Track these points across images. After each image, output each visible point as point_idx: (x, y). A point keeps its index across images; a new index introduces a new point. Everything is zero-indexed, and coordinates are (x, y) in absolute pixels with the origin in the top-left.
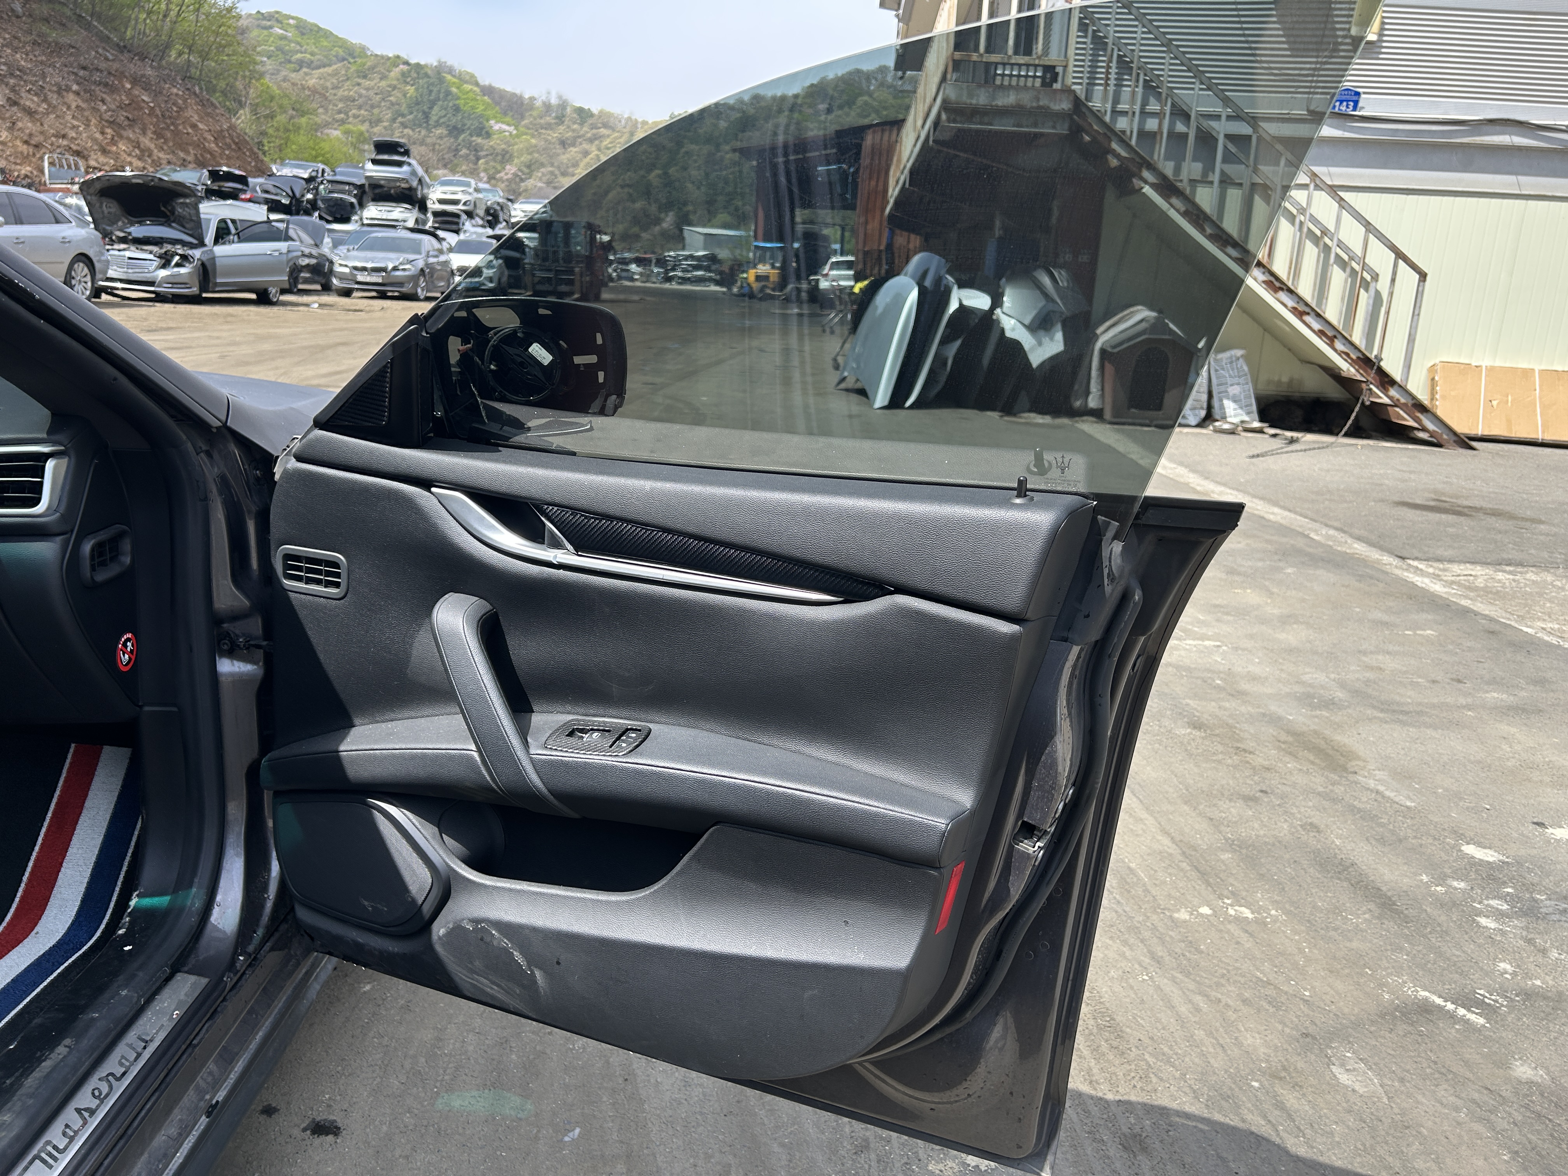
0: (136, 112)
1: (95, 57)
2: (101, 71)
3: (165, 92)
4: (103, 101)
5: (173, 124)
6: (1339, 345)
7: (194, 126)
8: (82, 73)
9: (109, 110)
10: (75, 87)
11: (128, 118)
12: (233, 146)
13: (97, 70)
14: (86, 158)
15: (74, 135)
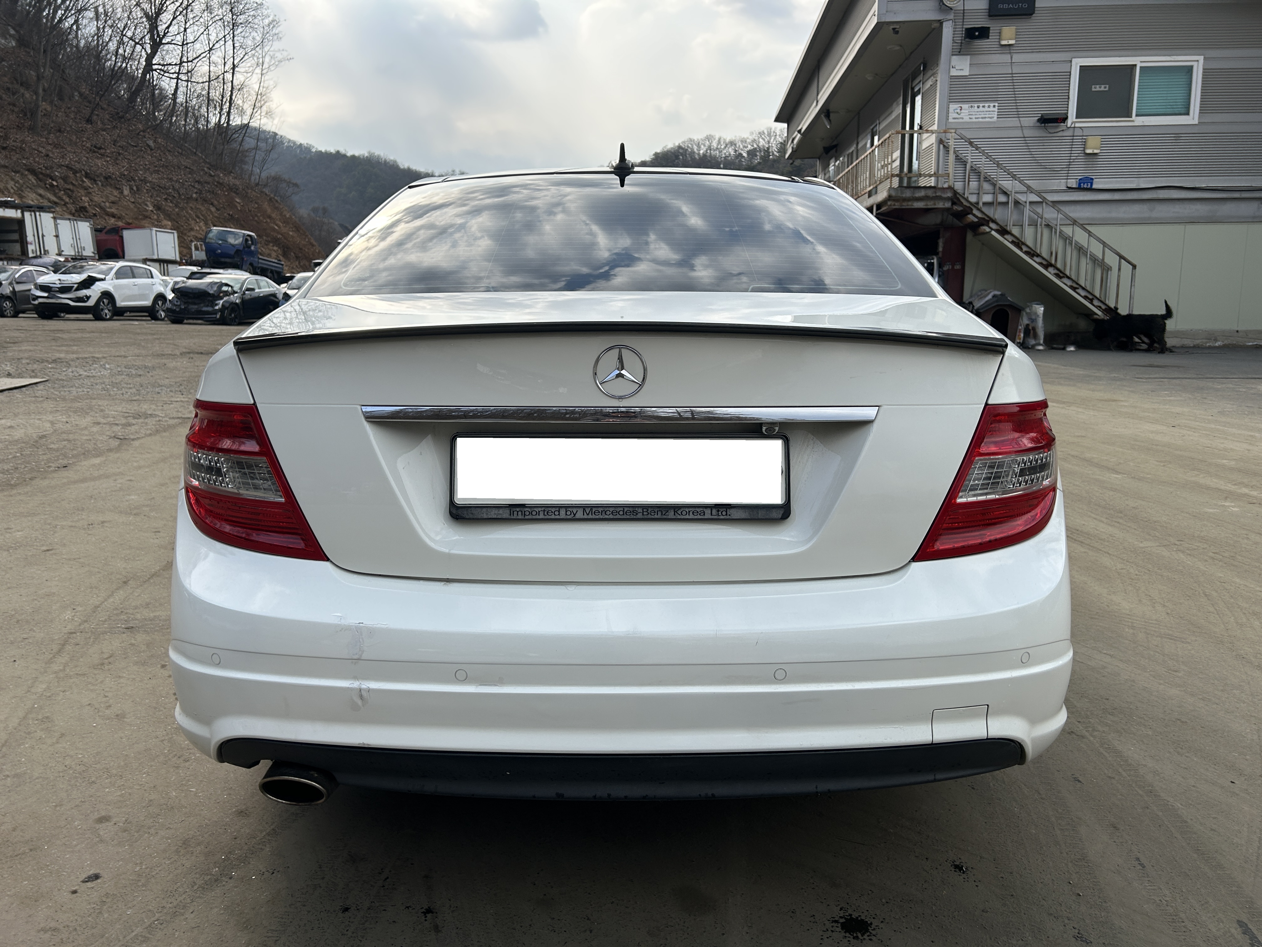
0: (233, 210)
2: (208, 183)
3: (249, 195)
5: (256, 216)
6: (1096, 302)
7: (269, 217)
8: (197, 186)
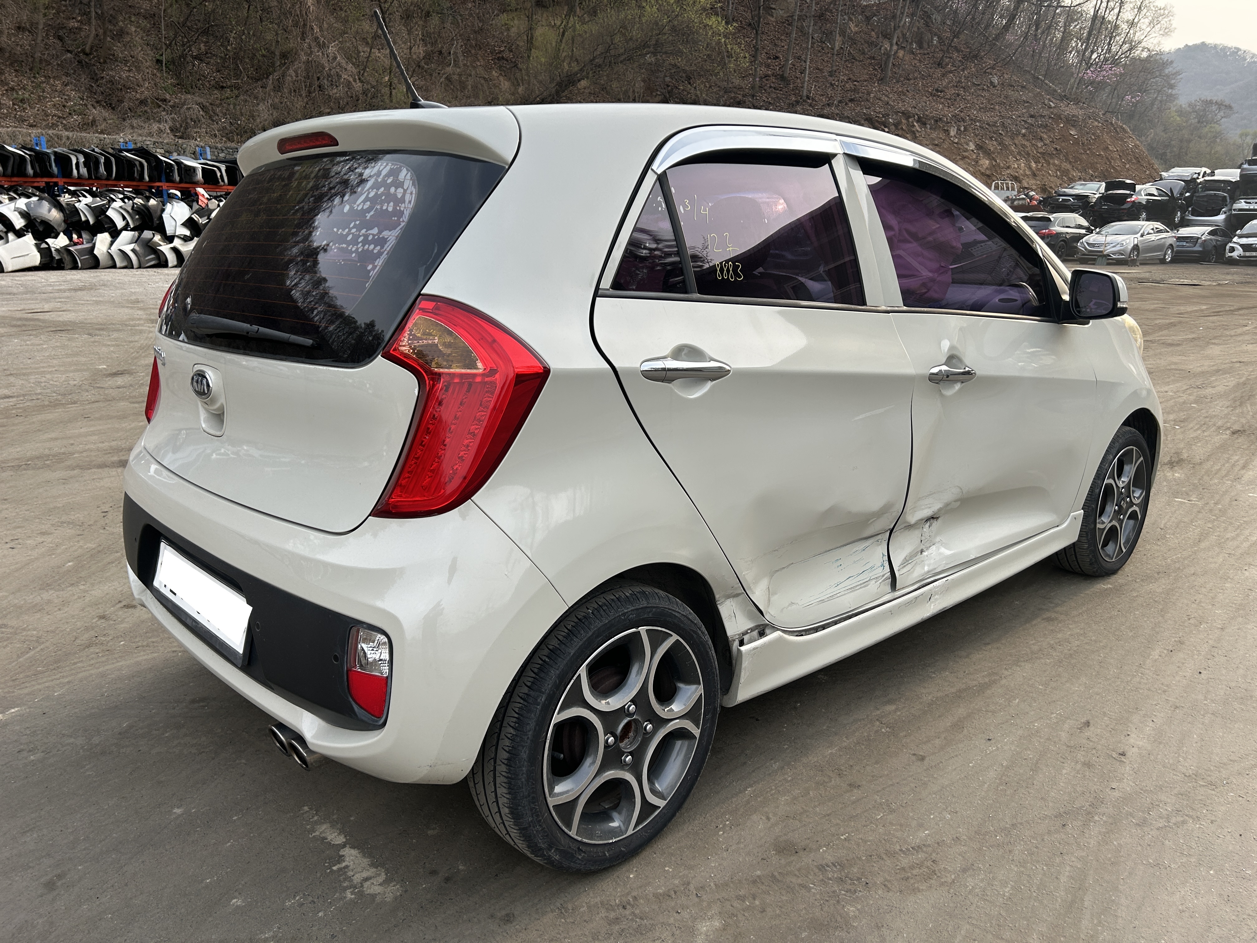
0: (1063, 144)
1: (1042, 107)
2: (1044, 117)
3: (1088, 125)
4: (1041, 139)
5: (1089, 149)
7: (1106, 149)
8: (1030, 121)
9: (1045, 145)
10: (1024, 131)
11: (1056, 149)
12: (1134, 161)
13: (1041, 116)
14: (1020, 182)
15: (1016, 166)
